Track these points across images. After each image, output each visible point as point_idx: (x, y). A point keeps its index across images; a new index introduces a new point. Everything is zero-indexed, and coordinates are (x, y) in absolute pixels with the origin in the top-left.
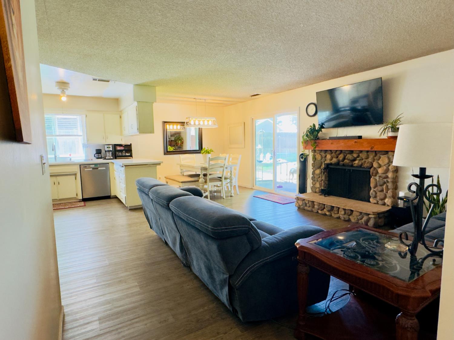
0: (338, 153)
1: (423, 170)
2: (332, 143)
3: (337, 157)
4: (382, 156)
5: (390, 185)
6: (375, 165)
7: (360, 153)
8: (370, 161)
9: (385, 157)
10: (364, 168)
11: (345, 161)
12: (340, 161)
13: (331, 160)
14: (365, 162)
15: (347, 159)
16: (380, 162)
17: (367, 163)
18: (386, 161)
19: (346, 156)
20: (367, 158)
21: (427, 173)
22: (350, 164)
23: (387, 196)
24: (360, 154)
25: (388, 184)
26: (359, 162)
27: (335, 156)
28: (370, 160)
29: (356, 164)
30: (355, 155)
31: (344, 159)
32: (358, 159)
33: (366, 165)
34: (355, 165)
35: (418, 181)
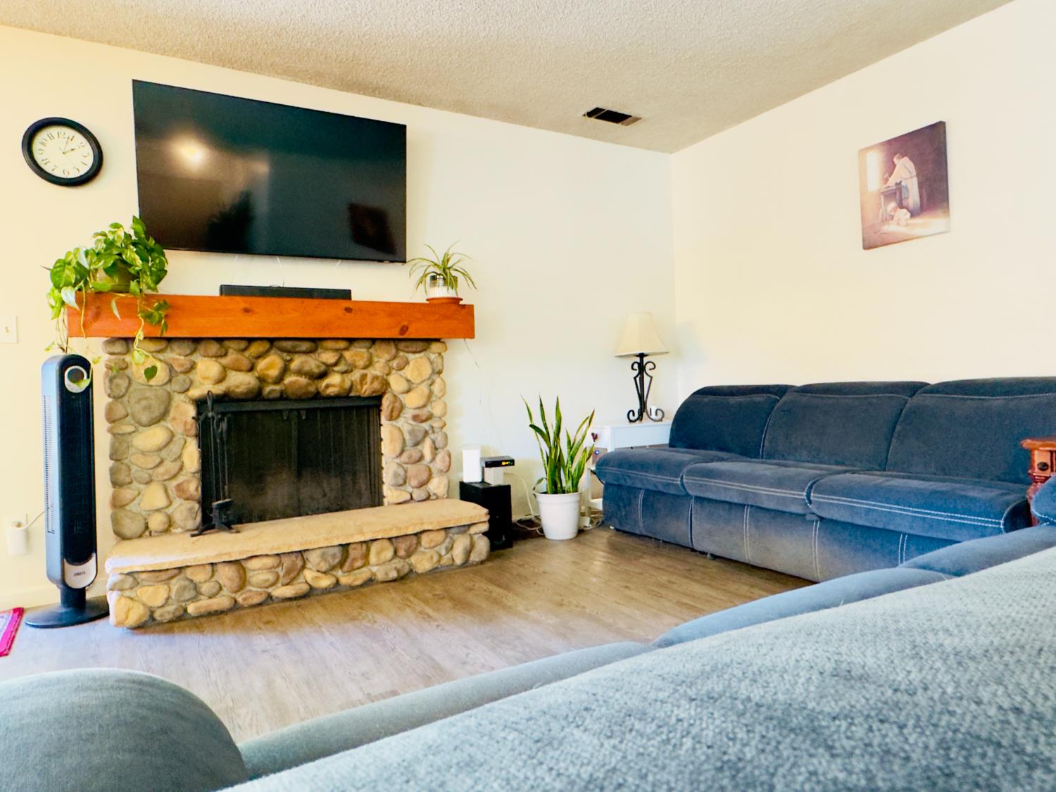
0: (256, 349)
2: (246, 311)
3: (251, 369)
4: (411, 357)
5: (439, 438)
6: (397, 384)
7: (346, 349)
8: (378, 373)
9: (421, 358)
10: (359, 397)
11: (289, 379)
12: (270, 380)
13: (220, 380)
14: (364, 377)
15: (299, 372)
16: (408, 372)
17: (372, 382)
18: (427, 370)
19: (291, 360)
20: (369, 364)
22: (312, 389)
23: (434, 470)
24: (347, 354)
25: (432, 436)
26: (343, 381)
27: (246, 363)
28: (377, 370)
29: (333, 386)
30: (329, 357)
31: (285, 370)
32: (336, 369)
33: (366, 390)
34: (331, 391)
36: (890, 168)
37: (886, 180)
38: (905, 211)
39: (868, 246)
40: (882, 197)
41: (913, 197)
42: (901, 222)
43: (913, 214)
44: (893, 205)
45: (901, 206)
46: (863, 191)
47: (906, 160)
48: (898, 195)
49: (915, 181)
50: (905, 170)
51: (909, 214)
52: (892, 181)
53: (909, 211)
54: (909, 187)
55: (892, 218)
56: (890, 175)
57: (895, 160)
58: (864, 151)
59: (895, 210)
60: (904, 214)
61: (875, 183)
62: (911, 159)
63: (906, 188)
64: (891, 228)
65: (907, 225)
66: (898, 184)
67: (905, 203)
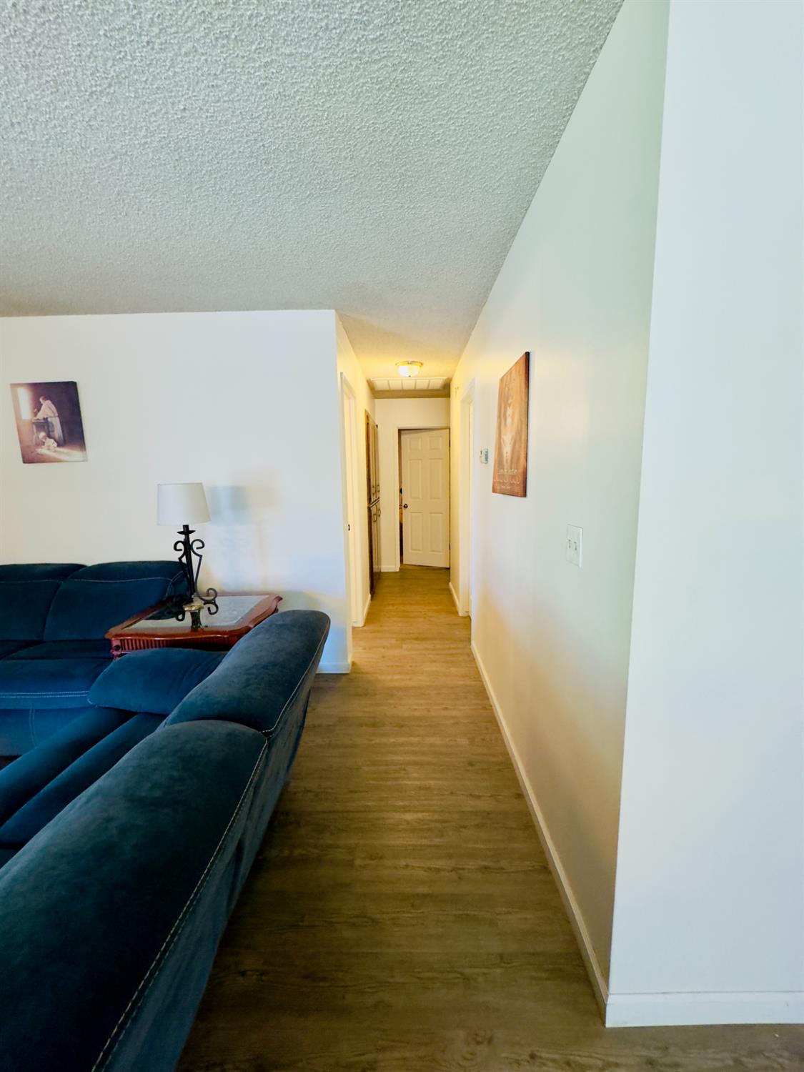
1: (186, 527)
21: (190, 529)
35: (182, 537)
36: (37, 407)
37: (36, 414)
38: (52, 440)
39: (27, 460)
40: (34, 427)
41: (58, 431)
42: (49, 449)
43: (59, 445)
44: (42, 434)
45: (49, 436)
46: (18, 418)
47: (49, 402)
48: (46, 428)
49: (57, 420)
50: (48, 409)
51: (56, 444)
52: (41, 416)
53: (55, 441)
54: (54, 423)
55: (44, 443)
56: (39, 410)
57: (41, 400)
58: (15, 386)
59: (45, 438)
60: (51, 442)
61: (27, 413)
62: (53, 403)
63: (52, 423)
64: (43, 451)
65: (55, 451)
66: (46, 419)
67: (51, 434)
